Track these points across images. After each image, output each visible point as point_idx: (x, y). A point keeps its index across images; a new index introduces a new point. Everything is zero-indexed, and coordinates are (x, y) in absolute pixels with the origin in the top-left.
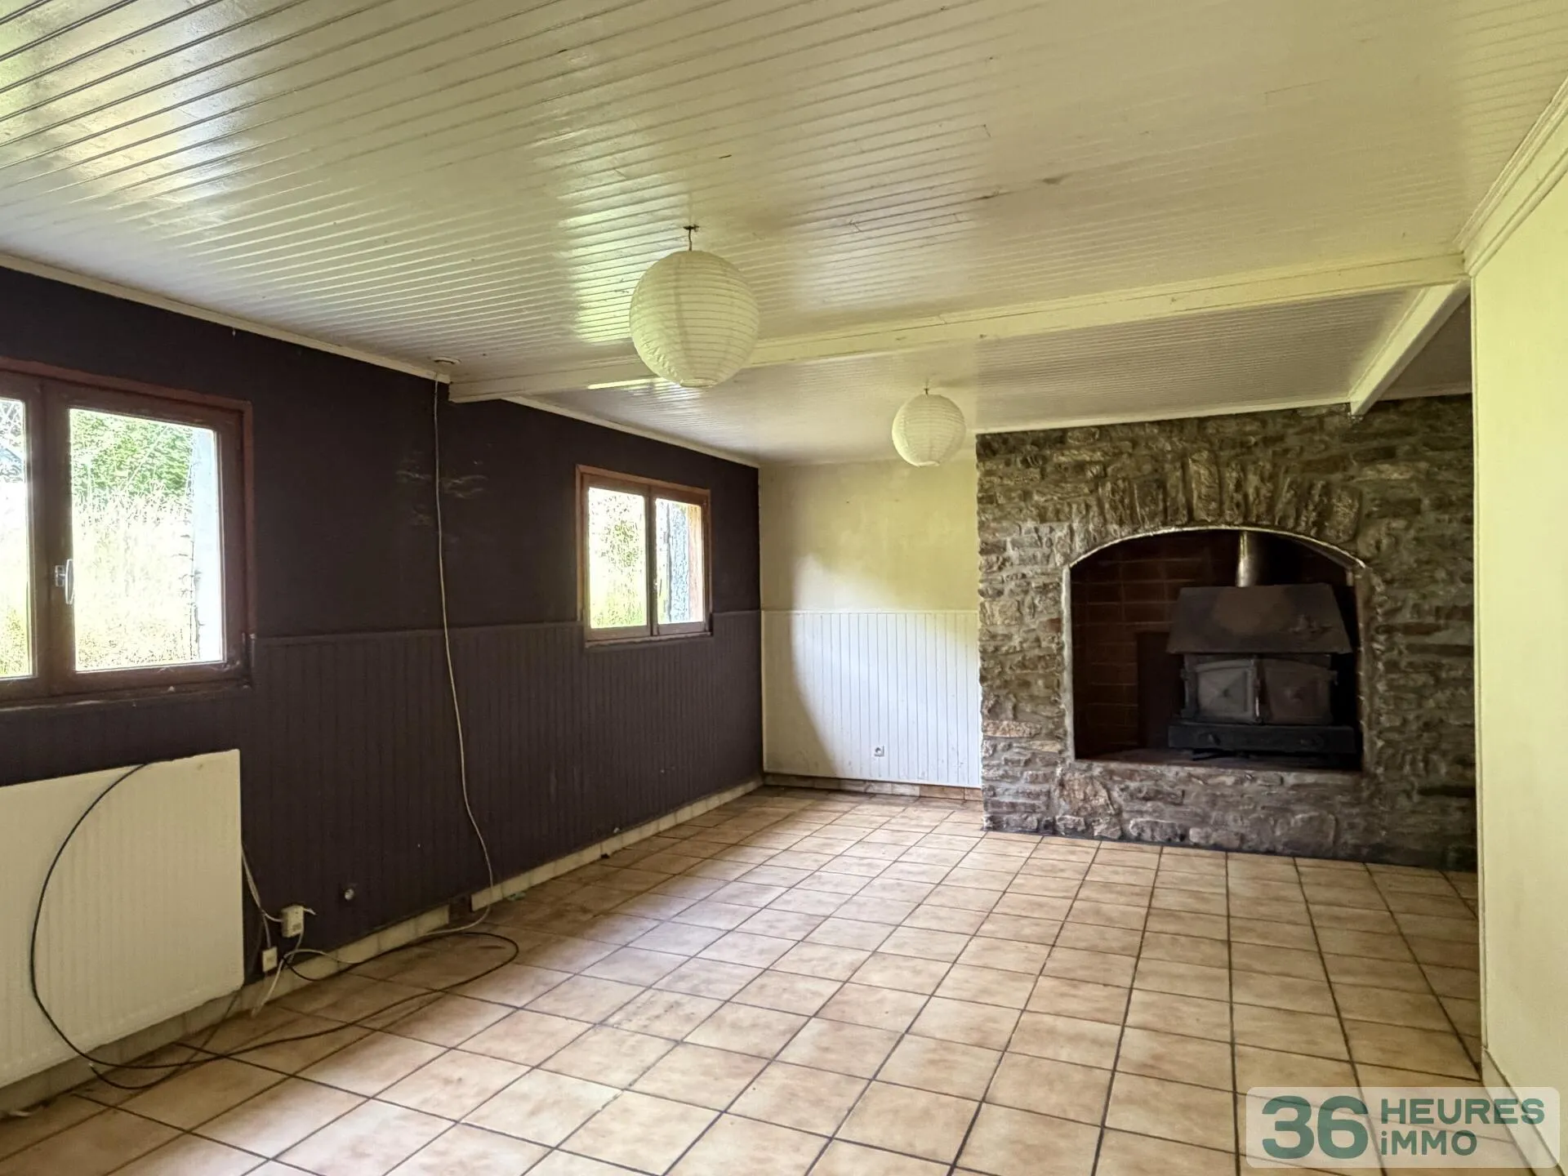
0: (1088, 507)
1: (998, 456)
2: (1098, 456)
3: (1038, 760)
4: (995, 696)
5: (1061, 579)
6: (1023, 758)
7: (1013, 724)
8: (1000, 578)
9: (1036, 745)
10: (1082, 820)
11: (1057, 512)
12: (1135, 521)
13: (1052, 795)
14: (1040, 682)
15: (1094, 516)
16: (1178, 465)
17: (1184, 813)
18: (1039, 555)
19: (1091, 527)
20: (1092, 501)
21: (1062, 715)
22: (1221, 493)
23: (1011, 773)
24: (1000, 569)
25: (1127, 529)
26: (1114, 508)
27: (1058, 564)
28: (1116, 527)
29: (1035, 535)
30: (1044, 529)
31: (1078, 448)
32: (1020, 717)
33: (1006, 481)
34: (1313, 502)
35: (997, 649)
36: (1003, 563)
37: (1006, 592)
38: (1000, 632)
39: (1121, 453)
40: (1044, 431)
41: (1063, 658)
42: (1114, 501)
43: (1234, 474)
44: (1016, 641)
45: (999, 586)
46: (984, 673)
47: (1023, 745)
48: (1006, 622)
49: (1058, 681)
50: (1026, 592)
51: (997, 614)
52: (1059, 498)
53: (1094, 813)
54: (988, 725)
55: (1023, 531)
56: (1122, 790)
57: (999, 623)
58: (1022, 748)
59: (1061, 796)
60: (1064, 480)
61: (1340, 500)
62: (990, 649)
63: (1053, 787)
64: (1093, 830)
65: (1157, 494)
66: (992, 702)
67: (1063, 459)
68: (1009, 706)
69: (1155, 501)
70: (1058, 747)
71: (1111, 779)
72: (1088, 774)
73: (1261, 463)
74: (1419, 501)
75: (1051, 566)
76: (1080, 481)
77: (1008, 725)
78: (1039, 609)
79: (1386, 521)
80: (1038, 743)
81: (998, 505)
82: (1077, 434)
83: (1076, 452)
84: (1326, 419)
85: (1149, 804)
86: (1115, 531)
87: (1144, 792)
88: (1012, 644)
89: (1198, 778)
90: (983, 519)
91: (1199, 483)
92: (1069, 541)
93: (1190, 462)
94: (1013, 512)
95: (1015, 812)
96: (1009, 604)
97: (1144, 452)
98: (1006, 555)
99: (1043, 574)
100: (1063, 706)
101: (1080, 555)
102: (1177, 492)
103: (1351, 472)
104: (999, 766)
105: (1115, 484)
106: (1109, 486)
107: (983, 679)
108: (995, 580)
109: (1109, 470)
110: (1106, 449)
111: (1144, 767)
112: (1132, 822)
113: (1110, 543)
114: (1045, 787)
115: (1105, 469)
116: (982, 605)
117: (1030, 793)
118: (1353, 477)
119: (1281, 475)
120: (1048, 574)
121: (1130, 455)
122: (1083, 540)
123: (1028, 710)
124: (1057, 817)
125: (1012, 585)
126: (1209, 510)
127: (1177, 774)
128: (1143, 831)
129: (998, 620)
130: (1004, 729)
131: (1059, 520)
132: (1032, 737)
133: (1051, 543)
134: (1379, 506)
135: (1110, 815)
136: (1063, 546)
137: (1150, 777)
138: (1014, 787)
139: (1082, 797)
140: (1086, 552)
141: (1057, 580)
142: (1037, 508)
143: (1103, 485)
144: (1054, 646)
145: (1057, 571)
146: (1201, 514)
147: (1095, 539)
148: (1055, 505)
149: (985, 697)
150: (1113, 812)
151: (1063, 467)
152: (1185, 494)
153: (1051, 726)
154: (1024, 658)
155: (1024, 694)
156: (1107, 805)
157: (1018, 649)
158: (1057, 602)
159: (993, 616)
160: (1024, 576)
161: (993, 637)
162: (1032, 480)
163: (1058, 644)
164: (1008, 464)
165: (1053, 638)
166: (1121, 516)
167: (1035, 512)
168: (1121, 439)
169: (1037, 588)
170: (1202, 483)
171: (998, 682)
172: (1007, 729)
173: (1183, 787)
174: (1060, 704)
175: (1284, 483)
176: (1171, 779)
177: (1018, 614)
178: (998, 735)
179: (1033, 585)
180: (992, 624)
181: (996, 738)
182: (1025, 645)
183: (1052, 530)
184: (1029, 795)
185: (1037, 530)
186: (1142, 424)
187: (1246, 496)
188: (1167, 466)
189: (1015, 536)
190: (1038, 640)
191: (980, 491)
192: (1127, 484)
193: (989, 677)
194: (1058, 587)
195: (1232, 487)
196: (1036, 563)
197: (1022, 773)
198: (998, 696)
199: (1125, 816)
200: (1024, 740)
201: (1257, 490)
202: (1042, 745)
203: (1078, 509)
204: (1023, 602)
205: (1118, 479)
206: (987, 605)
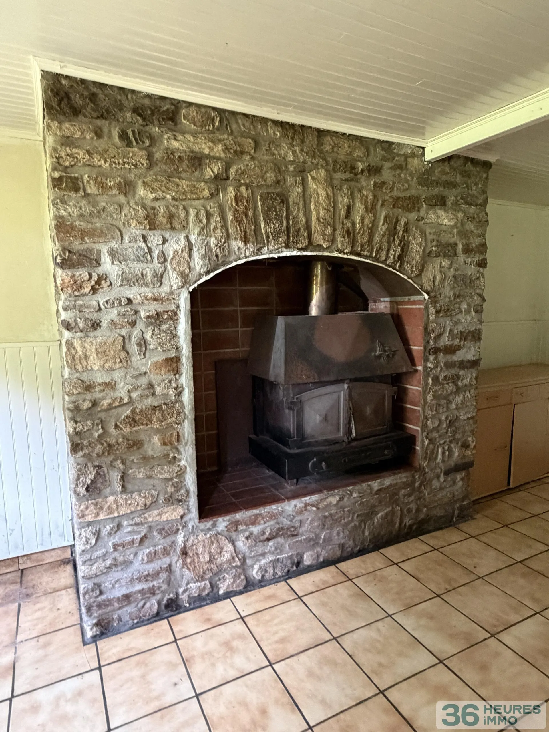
0: (209, 216)
1: (81, 117)
2: (218, 150)
3: (155, 534)
4: (95, 467)
5: (178, 307)
6: (138, 537)
7: (121, 499)
8: (95, 303)
9: (153, 516)
10: (207, 582)
11: (171, 217)
12: (259, 238)
13: (173, 568)
14: (156, 439)
15: (216, 228)
16: (299, 179)
17: (301, 541)
18: (149, 274)
19: (213, 240)
20: (212, 207)
21: (181, 473)
22: (334, 218)
23: (121, 559)
24: (94, 290)
25: (252, 248)
26: (238, 220)
27: (175, 287)
28: (241, 244)
29: (143, 245)
30: (155, 239)
31: (194, 134)
32: (129, 486)
33: (96, 161)
34: (398, 237)
35: (95, 404)
36: (98, 282)
37: (104, 324)
38: (100, 380)
39: (242, 153)
40: (149, 96)
41: (183, 407)
42: (238, 211)
43: (346, 200)
44: (122, 391)
45: (94, 316)
46: (77, 440)
47: (137, 520)
48: (107, 365)
49: (178, 433)
50: (133, 324)
51: (93, 356)
52: (173, 198)
53: (220, 570)
54: (87, 508)
55: (126, 239)
56: (247, 538)
57: (96, 368)
58: (136, 524)
59: (184, 564)
60: (177, 173)
61: (414, 238)
62: (86, 405)
63: (175, 558)
64: (219, 589)
65: (281, 210)
66: (91, 477)
67: (176, 144)
68: (115, 476)
69: (278, 217)
70: (180, 511)
71: (236, 530)
72: (213, 533)
73: (365, 193)
74: (456, 244)
75: (164, 290)
76: (198, 180)
77: (116, 501)
78: (152, 347)
79: (438, 260)
80: (156, 512)
81: (87, 195)
82: (193, 112)
83: (192, 139)
84: (410, 160)
85: (271, 543)
86: (239, 248)
87: (267, 534)
88: (117, 394)
89: (313, 505)
90: (63, 213)
91: (317, 202)
92: (187, 257)
93: (310, 178)
94: (111, 209)
95: (129, 603)
96: (111, 340)
97: (266, 158)
98: (100, 270)
99: (155, 299)
100: (183, 463)
101: (200, 276)
102: (298, 211)
103: (422, 213)
104: (104, 556)
105: (239, 191)
106: (231, 192)
107: (75, 448)
108: (88, 307)
109: (232, 171)
110: (228, 143)
111: (268, 509)
112: (256, 567)
113: (234, 264)
114: (164, 562)
115: (227, 169)
116: (70, 344)
117: (148, 575)
118: (423, 219)
119: (378, 207)
120: (162, 300)
121: (253, 158)
122: (204, 257)
123: (141, 476)
124: (181, 590)
125: (112, 314)
126: (325, 235)
127: (295, 506)
128: (266, 571)
129: (95, 363)
130: (109, 507)
131: (172, 228)
132: (147, 508)
133: (164, 258)
134: (437, 246)
135: (236, 566)
136: (179, 263)
137: (272, 516)
138: (125, 575)
139: (207, 558)
140: (208, 273)
141: (173, 307)
142: (144, 207)
143: (225, 190)
144: (172, 392)
145: (172, 294)
146: (317, 238)
147: (217, 256)
148: (167, 207)
149: (81, 472)
150: (239, 564)
151: (177, 155)
152: (305, 215)
153: (170, 489)
154: (133, 412)
155: (134, 458)
156: (233, 558)
157: (126, 401)
158: (174, 336)
159: (86, 357)
160: (130, 301)
161: (89, 388)
162: (136, 165)
163: (176, 388)
164: (98, 134)
165: (170, 382)
166: (246, 232)
167: (141, 213)
168: (243, 135)
169: (148, 317)
170: (321, 204)
171: (99, 448)
172: (114, 506)
173: (298, 518)
174: (180, 460)
175: (380, 215)
176: (291, 513)
177: (123, 354)
178: (101, 517)
179: (143, 314)
180: (86, 370)
181: (99, 522)
182: (134, 395)
183: (165, 241)
184: (147, 577)
185: (145, 239)
186: (264, 120)
187: (353, 224)
188: (290, 180)
189: (114, 244)
190: (151, 386)
191: (54, 169)
192: (250, 191)
193: (85, 443)
194: (174, 316)
195: (343, 213)
196: (145, 284)
197: (136, 554)
198: (100, 467)
199: (249, 562)
200: (137, 514)
201: (363, 219)
202: (160, 514)
203: (197, 214)
204: (130, 337)
205: (241, 185)
206: (77, 343)
